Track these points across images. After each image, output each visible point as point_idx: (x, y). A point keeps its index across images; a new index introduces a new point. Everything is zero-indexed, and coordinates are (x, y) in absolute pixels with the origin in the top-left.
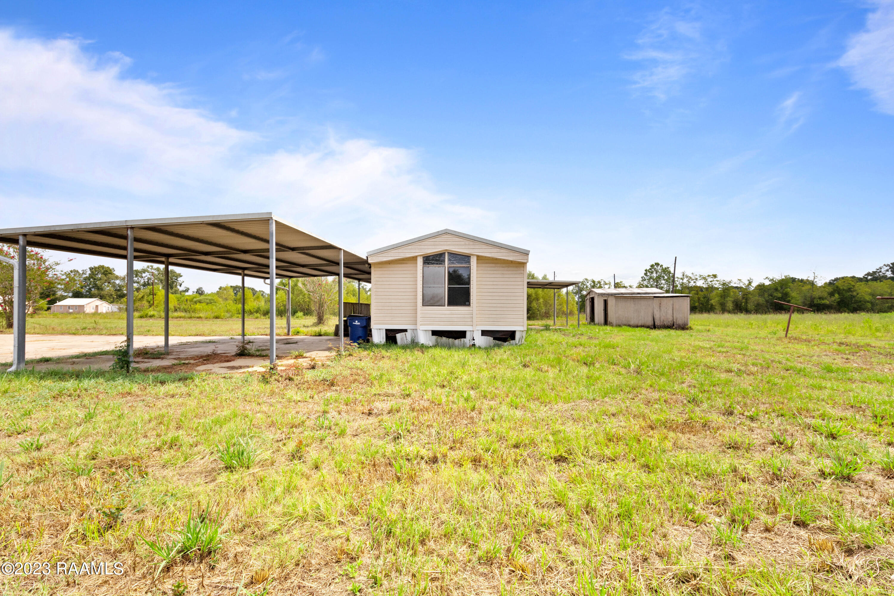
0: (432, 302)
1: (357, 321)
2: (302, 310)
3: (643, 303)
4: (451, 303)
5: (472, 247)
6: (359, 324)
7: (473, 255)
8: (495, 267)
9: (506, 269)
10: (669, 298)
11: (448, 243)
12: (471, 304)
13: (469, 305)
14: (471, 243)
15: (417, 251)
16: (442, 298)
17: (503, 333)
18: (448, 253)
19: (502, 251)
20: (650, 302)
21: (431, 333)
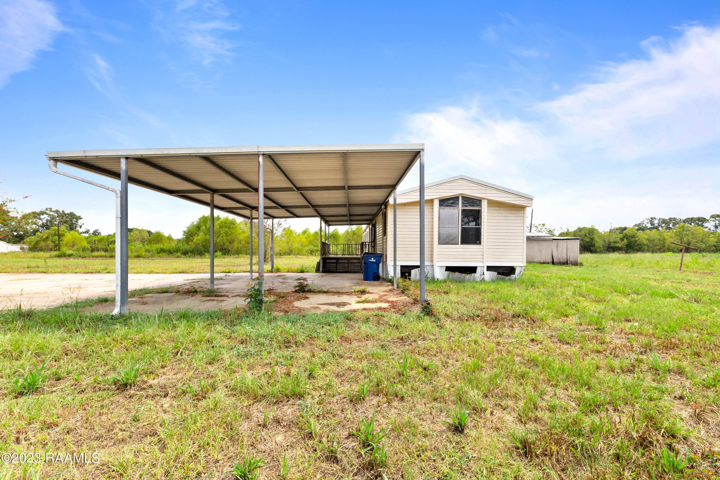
0: (447, 240)
1: (372, 259)
2: (221, 250)
3: (544, 244)
4: (464, 242)
5: (484, 192)
6: (375, 260)
7: (484, 199)
8: (499, 210)
9: (509, 212)
10: (564, 241)
11: (463, 188)
12: (482, 243)
13: (480, 243)
14: (484, 188)
15: (435, 194)
16: (456, 237)
17: (504, 269)
18: (462, 197)
19: (510, 196)
20: (550, 243)
21: (445, 268)
